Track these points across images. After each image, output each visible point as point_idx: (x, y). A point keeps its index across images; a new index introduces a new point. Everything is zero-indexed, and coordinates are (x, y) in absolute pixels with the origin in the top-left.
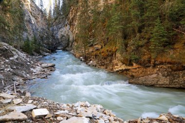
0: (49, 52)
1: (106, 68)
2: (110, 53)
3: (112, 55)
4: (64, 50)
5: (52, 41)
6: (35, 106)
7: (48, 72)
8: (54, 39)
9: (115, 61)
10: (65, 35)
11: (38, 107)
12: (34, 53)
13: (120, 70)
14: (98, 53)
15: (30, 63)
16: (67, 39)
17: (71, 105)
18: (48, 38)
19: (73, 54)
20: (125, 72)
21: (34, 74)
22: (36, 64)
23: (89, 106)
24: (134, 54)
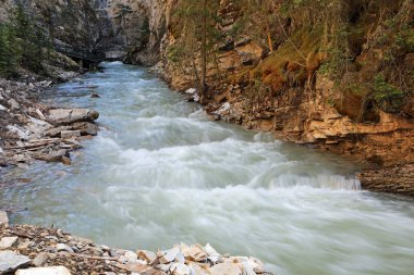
0: (74, 69)
1: (279, 129)
2: (295, 77)
3: (303, 81)
4: (130, 60)
5: (86, 27)
6: (25, 259)
7: (72, 140)
8: (93, 20)
9: (311, 105)
10: (134, 6)
11: (35, 261)
12: (20, 70)
13: (330, 138)
14: (252, 73)
15: (8, 106)
16: (141, 23)
17: (152, 256)
18: (68, 15)
19: (163, 78)
20: (349, 145)
21: (20, 144)
22: (30, 109)
23: (214, 259)
24: (386, 80)
